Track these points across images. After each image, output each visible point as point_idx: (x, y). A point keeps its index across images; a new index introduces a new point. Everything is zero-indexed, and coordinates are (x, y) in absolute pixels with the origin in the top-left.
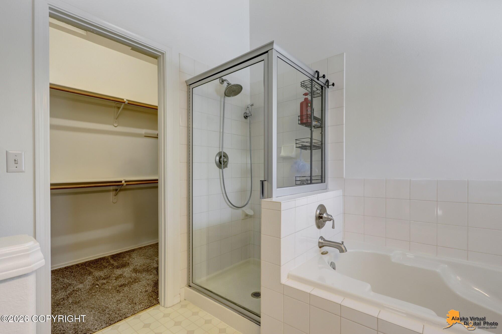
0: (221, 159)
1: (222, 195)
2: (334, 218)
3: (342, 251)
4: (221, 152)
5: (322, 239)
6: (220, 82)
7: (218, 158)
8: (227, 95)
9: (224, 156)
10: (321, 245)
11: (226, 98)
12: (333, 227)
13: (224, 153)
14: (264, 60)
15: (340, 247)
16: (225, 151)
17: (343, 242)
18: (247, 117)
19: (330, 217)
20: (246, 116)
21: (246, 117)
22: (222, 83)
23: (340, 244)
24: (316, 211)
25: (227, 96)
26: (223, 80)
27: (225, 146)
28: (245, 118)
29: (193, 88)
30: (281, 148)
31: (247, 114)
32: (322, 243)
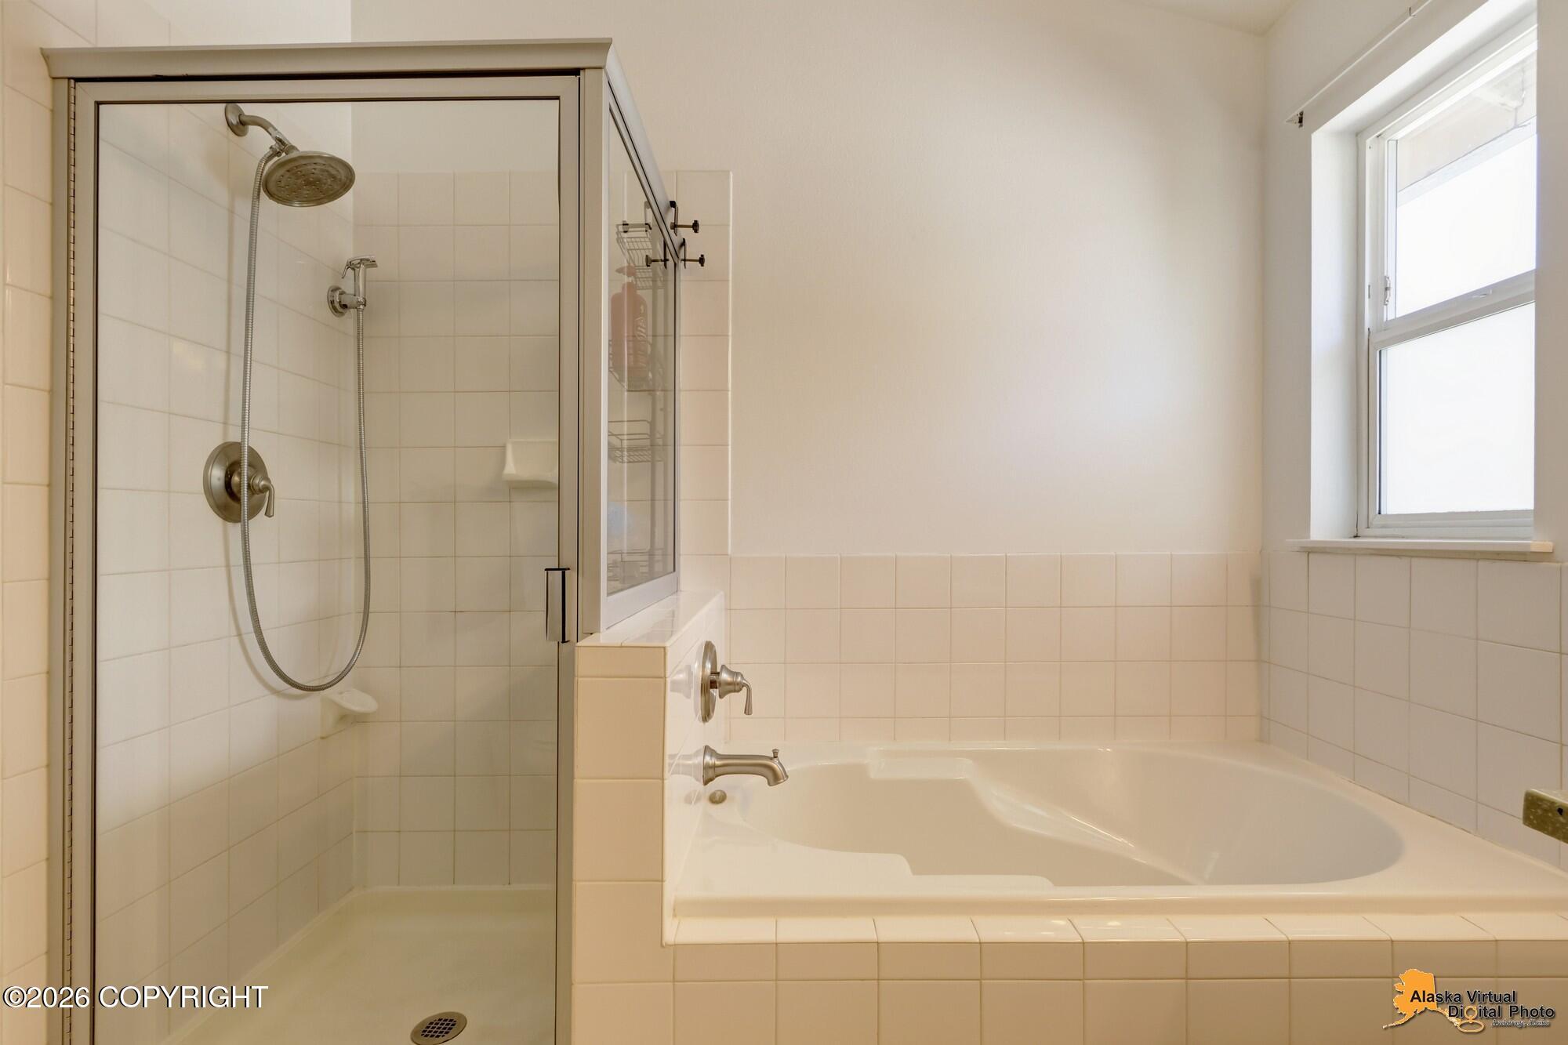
0: (236, 479)
1: (235, 641)
2: (749, 679)
3: (775, 778)
4: (238, 446)
5: (711, 756)
6: (229, 125)
7: (218, 474)
8: (272, 187)
9: (250, 465)
10: (711, 773)
11: (267, 203)
12: (748, 710)
13: (252, 452)
14: (557, 98)
15: (769, 770)
16: (256, 441)
17: (775, 752)
18: (345, 306)
19: (739, 679)
20: (340, 302)
21: (340, 307)
22: (237, 126)
23: (771, 759)
24: (704, 666)
25: (271, 195)
26: (243, 118)
27: (255, 420)
28: (334, 308)
29: (98, 104)
30: (504, 447)
31: (343, 296)
32: (714, 767)
